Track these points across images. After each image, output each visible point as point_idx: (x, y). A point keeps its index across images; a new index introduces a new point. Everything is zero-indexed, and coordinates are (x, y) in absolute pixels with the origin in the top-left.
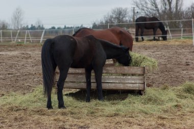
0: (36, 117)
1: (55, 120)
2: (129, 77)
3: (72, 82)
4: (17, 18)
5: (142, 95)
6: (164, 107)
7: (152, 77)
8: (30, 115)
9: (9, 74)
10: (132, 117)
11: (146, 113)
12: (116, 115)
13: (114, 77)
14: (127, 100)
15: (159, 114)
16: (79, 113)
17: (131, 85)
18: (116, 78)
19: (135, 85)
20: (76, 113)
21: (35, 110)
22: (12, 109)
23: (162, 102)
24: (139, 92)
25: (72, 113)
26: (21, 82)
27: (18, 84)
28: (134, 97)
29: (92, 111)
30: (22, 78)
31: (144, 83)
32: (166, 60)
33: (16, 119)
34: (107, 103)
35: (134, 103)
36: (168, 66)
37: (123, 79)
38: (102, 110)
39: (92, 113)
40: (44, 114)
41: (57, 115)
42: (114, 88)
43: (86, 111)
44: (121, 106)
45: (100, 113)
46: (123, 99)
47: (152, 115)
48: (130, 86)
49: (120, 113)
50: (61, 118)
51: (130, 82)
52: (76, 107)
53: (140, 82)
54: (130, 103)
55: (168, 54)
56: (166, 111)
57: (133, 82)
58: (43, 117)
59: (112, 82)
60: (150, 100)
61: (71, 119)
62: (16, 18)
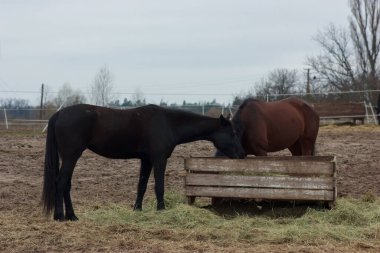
0: (155, 242)
1: (186, 248)
2: (309, 179)
3: (214, 186)
4: (101, 87)
5: (329, 208)
6: (368, 228)
7: (345, 183)
8: (145, 239)
9: (104, 175)
10: (314, 244)
11: (337, 239)
12: (287, 241)
13: (283, 178)
14: (305, 217)
15: (359, 240)
16: (226, 237)
17: (312, 192)
18: (286, 181)
19: (318, 193)
20: (220, 238)
21: (153, 231)
22: (114, 229)
23: (363, 222)
24: (326, 205)
25: (214, 237)
26: (126, 188)
27: (120, 192)
28: (318, 213)
29: (247, 233)
30: (126, 182)
31: (334, 190)
32: (369, 156)
33: (122, 245)
34: (271, 221)
35: (317, 222)
36: (373, 165)
37: (298, 182)
38: (264, 233)
39: (248, 237)
40: (167, 239)
41: (189, 239)
42: (283, 197)
43: (237, 235)
44: (295, 226)
45: (261, 238)
46: (299, 216)
47: (347, 242)
48: (309, 194)
49: (294, 237)
50: (197, 244)
51: (309, 187)
52: (220, 228)
53: (327, 187)
54: (310, 222)
55: (372, 147)
56: (370, 236)
57: (315, 187)
58: (166, 243)
59: (279, 186)
60: (343, 217)
61: (212, 246)
62: (99, 87)
